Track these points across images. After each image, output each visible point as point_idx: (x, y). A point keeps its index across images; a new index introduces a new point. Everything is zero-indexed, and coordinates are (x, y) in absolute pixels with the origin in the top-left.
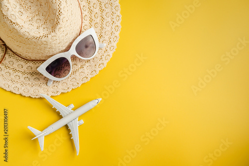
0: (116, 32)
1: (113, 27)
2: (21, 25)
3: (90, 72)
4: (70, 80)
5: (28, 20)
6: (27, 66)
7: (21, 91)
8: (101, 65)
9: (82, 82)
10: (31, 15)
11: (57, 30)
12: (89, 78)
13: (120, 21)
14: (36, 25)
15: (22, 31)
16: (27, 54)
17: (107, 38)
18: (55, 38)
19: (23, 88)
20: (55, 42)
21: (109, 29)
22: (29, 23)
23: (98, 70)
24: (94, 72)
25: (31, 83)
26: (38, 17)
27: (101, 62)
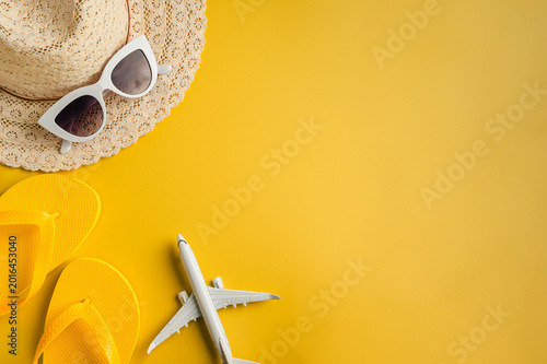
0: (197, 32)
1: (192, 21)
2: (7, 28)
3: (154, 113)
4: (115, 131)
5: (21, 18)
6: (28, 112)
7: (21, 162)
8: (175, 97)
9: (139, 134)
10: (26, 8)
11: (78, 33)
12: (152, 125)
13: (204, 10)
14: (36, 27)
15: (11, 39)
16: (26, 86)
17: (180, 43)
18: (75, 48)
19: (25, 156)
20: (77, 57)
21: (183, 25)
22: (22, 23)
23: (168, 107)
24: (161, 112)
25: (39, 145)
26: (40, 12)
27: (171, 92)
